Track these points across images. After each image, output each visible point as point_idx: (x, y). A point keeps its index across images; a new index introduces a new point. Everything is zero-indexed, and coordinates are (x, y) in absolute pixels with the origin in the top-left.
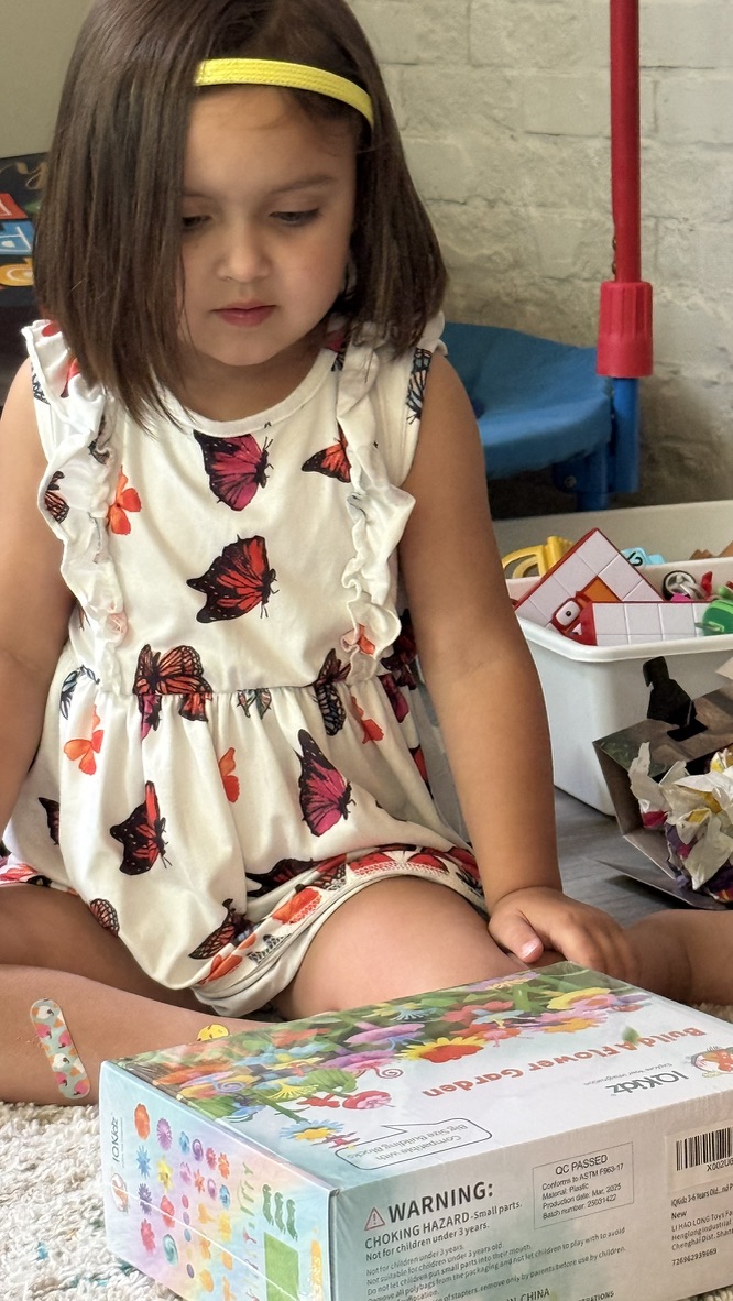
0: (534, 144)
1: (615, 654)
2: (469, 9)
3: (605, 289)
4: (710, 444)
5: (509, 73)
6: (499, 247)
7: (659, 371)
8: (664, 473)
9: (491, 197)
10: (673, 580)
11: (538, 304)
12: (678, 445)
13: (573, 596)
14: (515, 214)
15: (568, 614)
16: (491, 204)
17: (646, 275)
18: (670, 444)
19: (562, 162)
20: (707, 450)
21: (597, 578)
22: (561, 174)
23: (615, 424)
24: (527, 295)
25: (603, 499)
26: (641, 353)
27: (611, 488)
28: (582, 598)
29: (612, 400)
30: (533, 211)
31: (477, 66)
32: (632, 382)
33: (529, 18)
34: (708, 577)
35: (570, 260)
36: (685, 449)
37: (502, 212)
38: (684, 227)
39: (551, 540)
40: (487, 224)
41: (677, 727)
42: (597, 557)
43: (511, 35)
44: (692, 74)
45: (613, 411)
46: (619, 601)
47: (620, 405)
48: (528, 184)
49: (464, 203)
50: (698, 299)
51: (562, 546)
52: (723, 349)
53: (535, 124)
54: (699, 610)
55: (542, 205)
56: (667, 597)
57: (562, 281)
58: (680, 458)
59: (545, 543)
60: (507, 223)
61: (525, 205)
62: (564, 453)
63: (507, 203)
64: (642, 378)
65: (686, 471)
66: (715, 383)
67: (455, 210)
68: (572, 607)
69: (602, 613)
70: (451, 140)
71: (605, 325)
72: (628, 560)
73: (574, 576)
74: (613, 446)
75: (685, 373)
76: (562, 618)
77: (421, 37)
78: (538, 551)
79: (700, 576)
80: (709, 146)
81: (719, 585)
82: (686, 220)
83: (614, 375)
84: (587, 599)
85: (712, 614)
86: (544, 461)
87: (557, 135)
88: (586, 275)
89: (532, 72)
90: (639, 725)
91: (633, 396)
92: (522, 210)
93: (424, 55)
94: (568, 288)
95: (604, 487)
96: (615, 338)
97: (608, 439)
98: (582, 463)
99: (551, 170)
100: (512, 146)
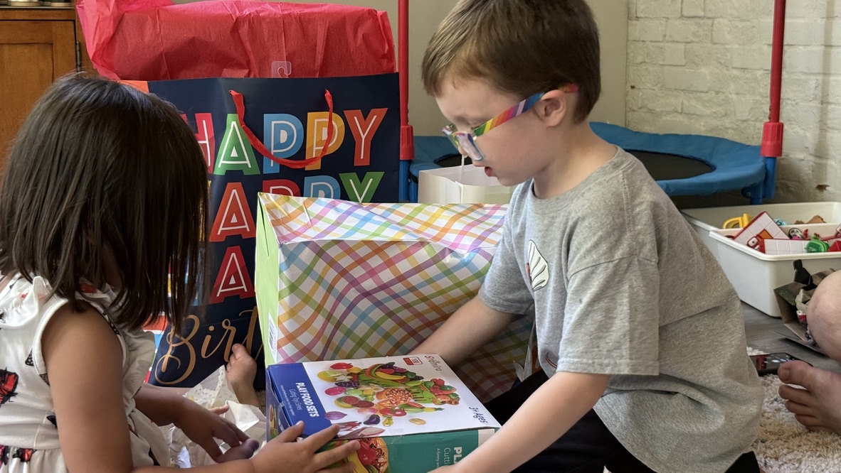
0: (735, 72)
1: (775, 258)
2: (712, 24)
3: (766, 126)
4: (799, 182)
5: (727, 46)
6: (719, 109)
7: (783, 157)
8: (781, 192)
9: (717, 90)
10: (793, 231)
11: (733, 129)
12: (786, 182)
13: (755, 235)
14: (727, 97)
15: (753, 242)
16: (717, 93)
17: (781, 121)
18: (783, 181)
19: (747, 79)
20: (797, 184)
21: (765, 230)
22: (745, 83)
23: (766, 174)
24: (729, 126)
25: (761, 200)
26: (778, 148)
27: (764, 197)
28: (758, 236)
29: (766, 165)
30: (734, 97)
31: (716, 44)
32: (774, 158)
33: (737, 27)
34: (807, 231)
35: (747, 114)
36: (790, 184)
37: (722, 96)
38: (794, 103)
39: (745, 215)
40: (715, 101)
41: (805, 285)
42: (765, 222)
43: (729, 33)
44: (800, 47)
45: (766, 169)
46: (772, 238)
47: (769, 166)
48: (732, 87)
49: (707, 92)
50: (797, 129)
51: (749, 218)
52: (807, 148)
53: (736, 65)
54: (805, 243)
55: (737, 94)
56: (791, 237)
57: (744, 121)
58: (787, 187)
59: (742, 216)
60: (723, 100)
61: (731, 94)
62: (750, 183)
63: (723, 93)
64: (778, 158)
65: (790, 192)
66: (803, 160)
67: (703, 95)
68: (755, 240)
69: (767, 242)
70: (703, 70)
71: (765, 138)
72: (776, 223)
73: (756, 228)
74: (765, 181)
75: (791, 156)
76: (751, 243)
77: (694, 34)
78: (739, 219)
79: (803, 230)
80: (806, 73)
81: (811, 234)
82: (794, 100)
83: (767, 156)
84: (761, 238)
85: (810, 245)
86: (742, 186)
87: (744, 69)
88: (753, 119)
89: (737, 46)
90: (791, 284)
91: (774, 165)
92: (729, 96)
93: (695, 39)
94: (745, 124)
95: (761, 196)
96: (769, 143)
97: (764, 179)
98: (753, 188)
99: (741, 82)
100: (726, 72)
